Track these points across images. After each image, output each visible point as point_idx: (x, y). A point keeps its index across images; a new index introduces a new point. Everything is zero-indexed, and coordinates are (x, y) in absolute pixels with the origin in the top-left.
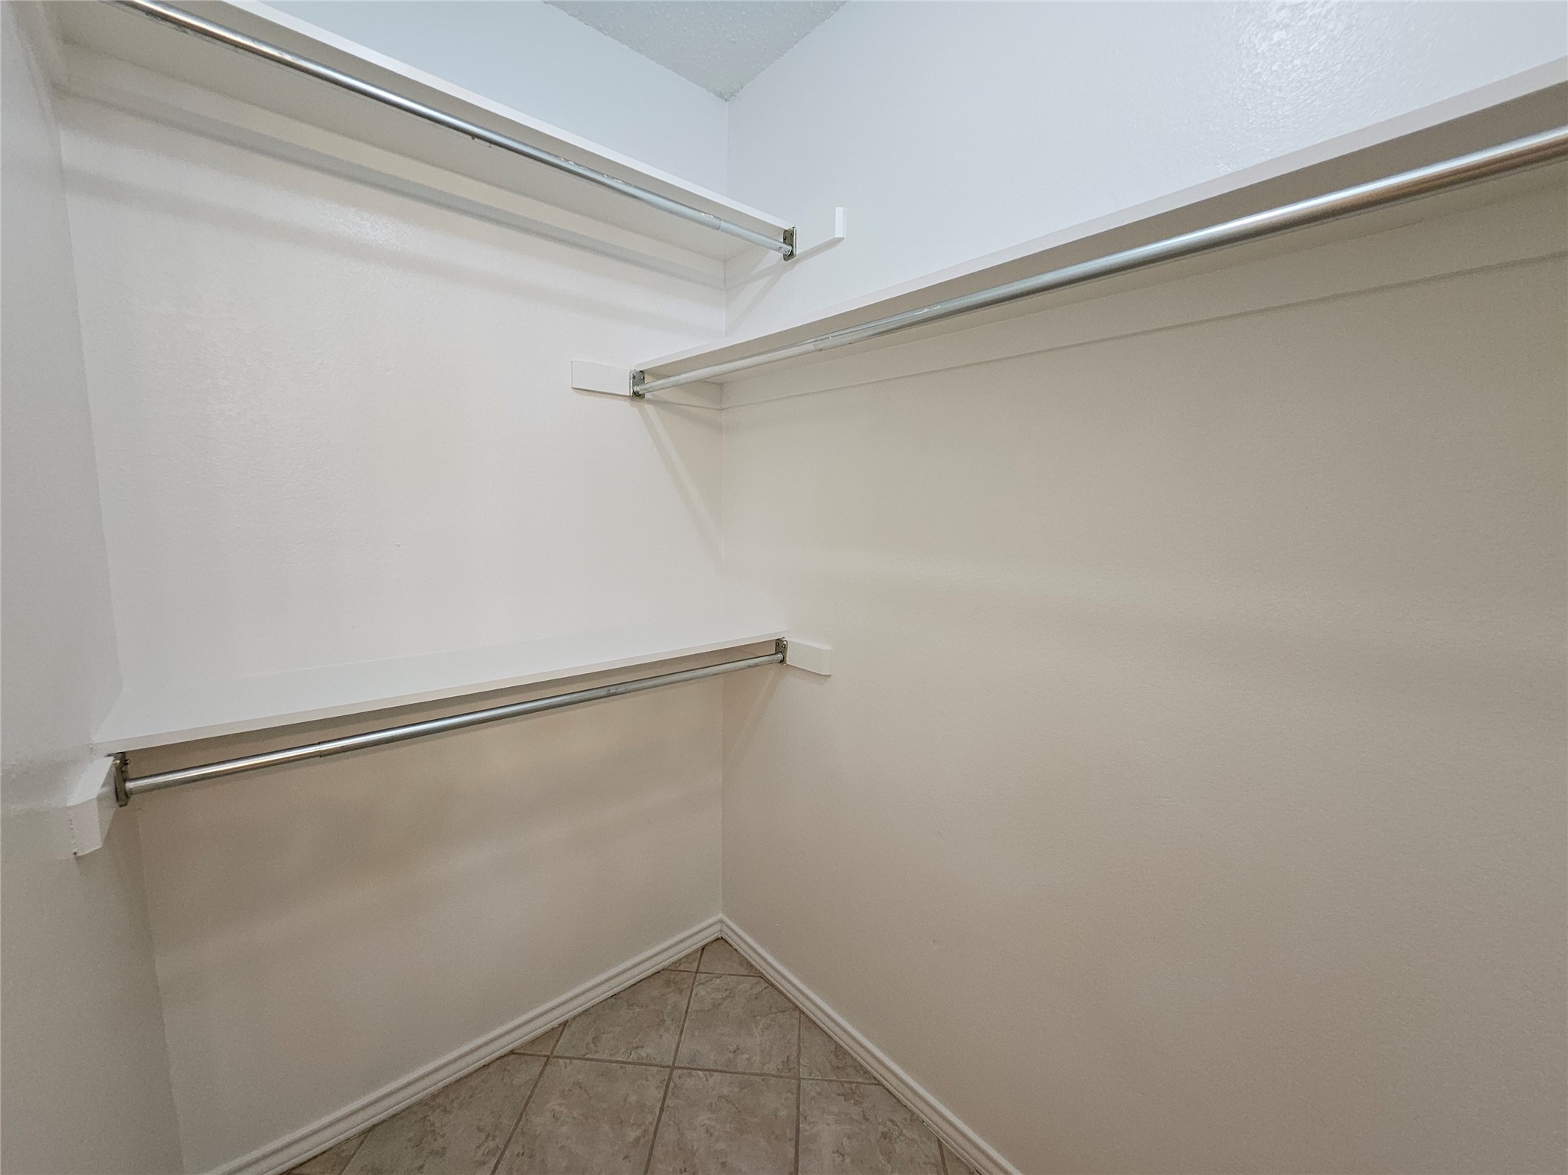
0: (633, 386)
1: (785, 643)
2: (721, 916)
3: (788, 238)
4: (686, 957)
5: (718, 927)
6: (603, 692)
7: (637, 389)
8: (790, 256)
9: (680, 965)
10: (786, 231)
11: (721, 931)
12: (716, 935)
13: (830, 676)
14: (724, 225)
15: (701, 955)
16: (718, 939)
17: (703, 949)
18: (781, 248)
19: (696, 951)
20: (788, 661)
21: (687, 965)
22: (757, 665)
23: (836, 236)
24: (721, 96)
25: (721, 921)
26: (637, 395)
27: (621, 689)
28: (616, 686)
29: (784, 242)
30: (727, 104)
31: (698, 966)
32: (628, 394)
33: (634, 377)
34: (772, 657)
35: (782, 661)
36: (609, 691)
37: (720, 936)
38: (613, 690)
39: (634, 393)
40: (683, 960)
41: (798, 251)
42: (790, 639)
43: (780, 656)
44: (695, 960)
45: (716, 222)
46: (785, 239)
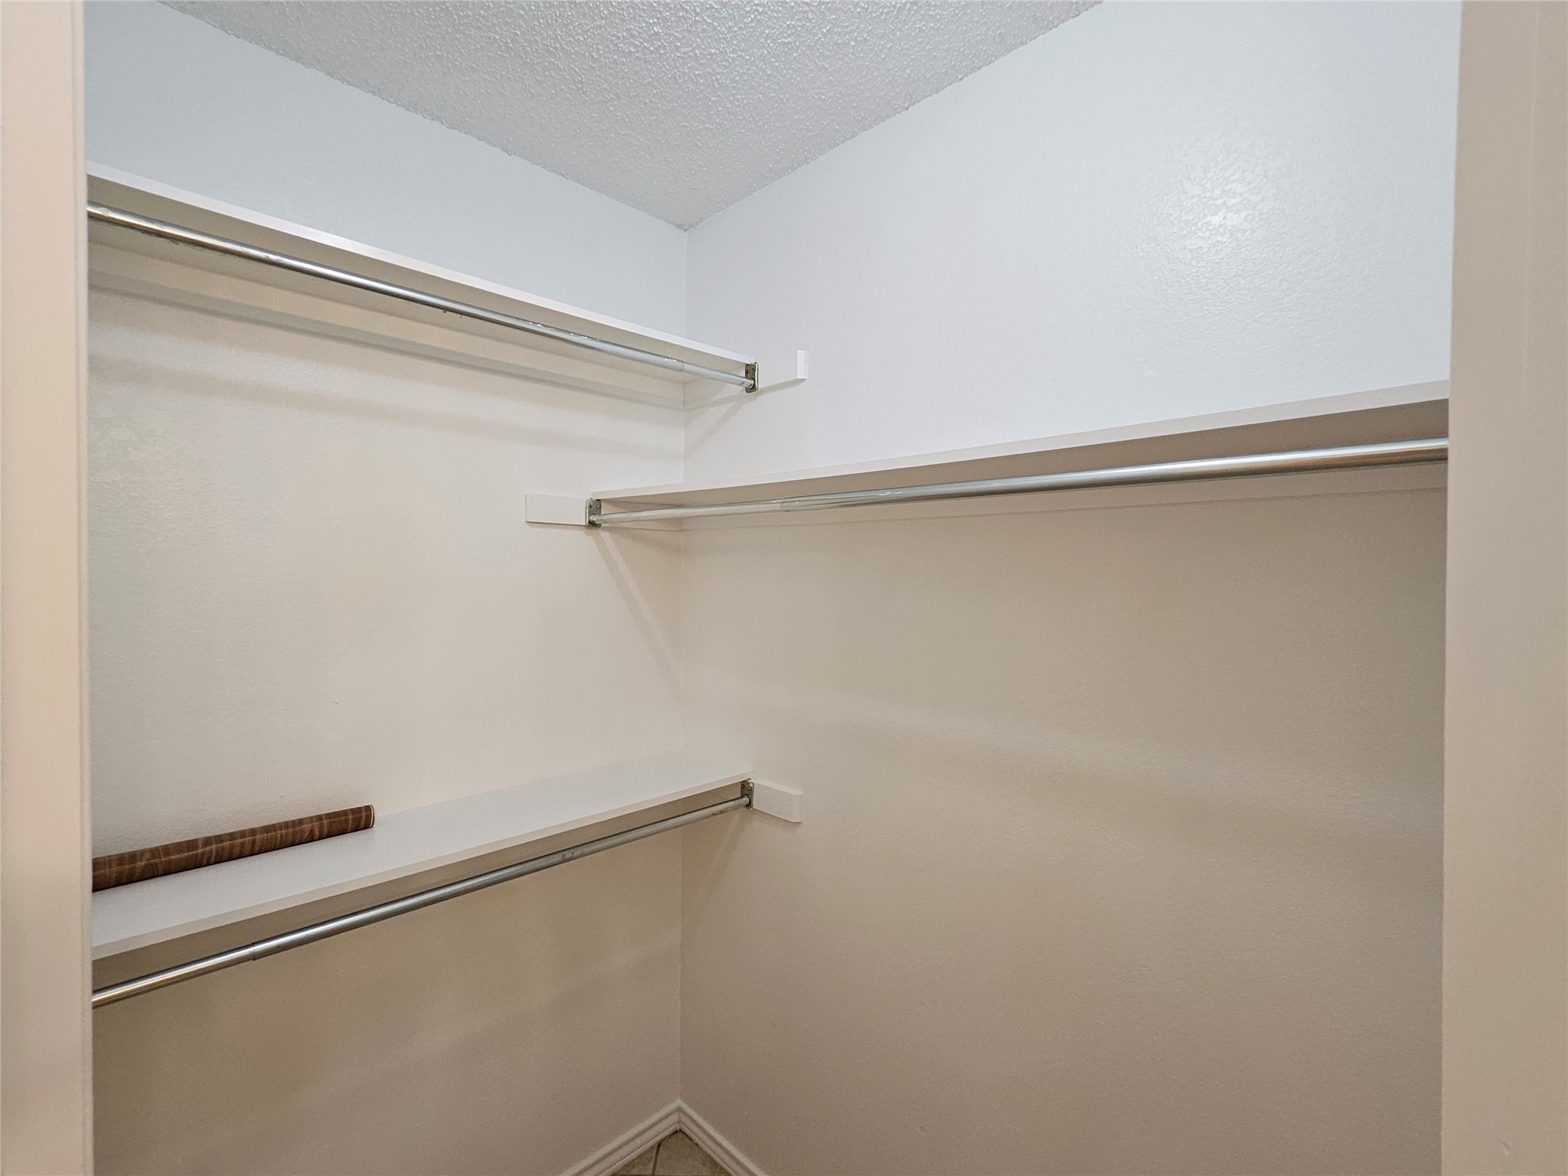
0: (590, 515)
1: (751, 785)
2: (679, 1102)
3: (750, 371)
4: (640, 1157)
5: (675, 1118)
6: (558, 858)
7: (594, 518)
8: (752, 389)
9: (633, 1167)
10: (747, 365)
11: (679, 1122)
12: (674, 1127)
13: (800, 823)
14: (686, 367)
15: (657, 1153)
16: (676, 1132)
17: (659, 1146)
18: (743, 383)
19: (652, 1148)
20: (755, 805)
21: (641, 1167)
22: (722, 812)
23: (799, 377)
24: (680, 227)
25: (679, 1110)
26: (592, 524)
27: (577, 852)
28: (572, 850)
29: (746, 377)
30: (686, 233)
31: (654, 1168)
32: (584, 524)
33: (590, 507)
34: (737, 802)
35: (749, 805)
36: (564, 856)
37: (678, 1128)
38: (568, 855)
39: (590, 522)
40: (636, 1162)
41: (760, 385)
42: (756, 781)
43: (746, 800)
44: (649, 1161)
45: (679, 365)
46: (747, 373)
